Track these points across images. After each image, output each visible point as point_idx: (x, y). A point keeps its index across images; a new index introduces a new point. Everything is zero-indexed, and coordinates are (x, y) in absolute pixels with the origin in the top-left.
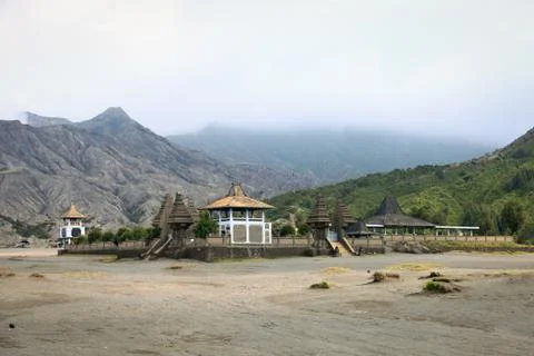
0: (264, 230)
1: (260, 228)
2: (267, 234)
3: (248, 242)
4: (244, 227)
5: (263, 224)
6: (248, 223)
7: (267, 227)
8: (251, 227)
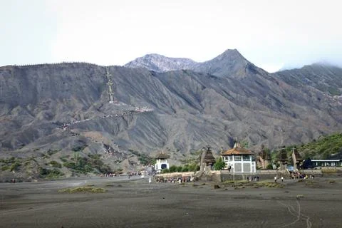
0: (251, 166)
1: (249, 165)
2: (253, 167)
3: (243, 172)
4: (240, 164)
5: (250, 162)
6: (242, 162)
7: (253, 164)
8: (244, 164)
